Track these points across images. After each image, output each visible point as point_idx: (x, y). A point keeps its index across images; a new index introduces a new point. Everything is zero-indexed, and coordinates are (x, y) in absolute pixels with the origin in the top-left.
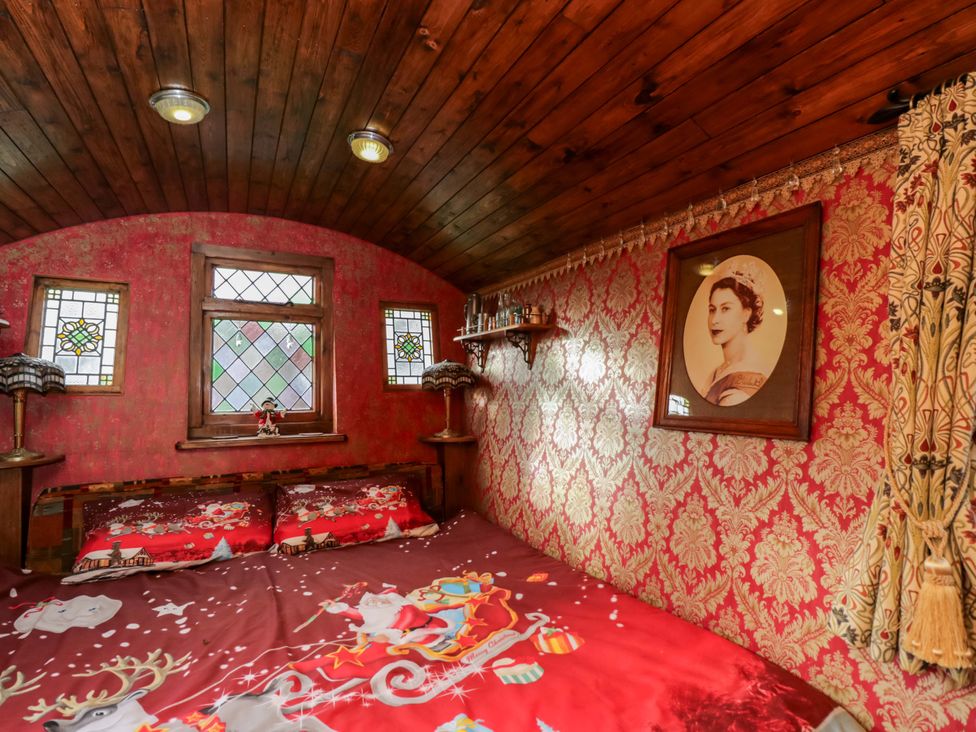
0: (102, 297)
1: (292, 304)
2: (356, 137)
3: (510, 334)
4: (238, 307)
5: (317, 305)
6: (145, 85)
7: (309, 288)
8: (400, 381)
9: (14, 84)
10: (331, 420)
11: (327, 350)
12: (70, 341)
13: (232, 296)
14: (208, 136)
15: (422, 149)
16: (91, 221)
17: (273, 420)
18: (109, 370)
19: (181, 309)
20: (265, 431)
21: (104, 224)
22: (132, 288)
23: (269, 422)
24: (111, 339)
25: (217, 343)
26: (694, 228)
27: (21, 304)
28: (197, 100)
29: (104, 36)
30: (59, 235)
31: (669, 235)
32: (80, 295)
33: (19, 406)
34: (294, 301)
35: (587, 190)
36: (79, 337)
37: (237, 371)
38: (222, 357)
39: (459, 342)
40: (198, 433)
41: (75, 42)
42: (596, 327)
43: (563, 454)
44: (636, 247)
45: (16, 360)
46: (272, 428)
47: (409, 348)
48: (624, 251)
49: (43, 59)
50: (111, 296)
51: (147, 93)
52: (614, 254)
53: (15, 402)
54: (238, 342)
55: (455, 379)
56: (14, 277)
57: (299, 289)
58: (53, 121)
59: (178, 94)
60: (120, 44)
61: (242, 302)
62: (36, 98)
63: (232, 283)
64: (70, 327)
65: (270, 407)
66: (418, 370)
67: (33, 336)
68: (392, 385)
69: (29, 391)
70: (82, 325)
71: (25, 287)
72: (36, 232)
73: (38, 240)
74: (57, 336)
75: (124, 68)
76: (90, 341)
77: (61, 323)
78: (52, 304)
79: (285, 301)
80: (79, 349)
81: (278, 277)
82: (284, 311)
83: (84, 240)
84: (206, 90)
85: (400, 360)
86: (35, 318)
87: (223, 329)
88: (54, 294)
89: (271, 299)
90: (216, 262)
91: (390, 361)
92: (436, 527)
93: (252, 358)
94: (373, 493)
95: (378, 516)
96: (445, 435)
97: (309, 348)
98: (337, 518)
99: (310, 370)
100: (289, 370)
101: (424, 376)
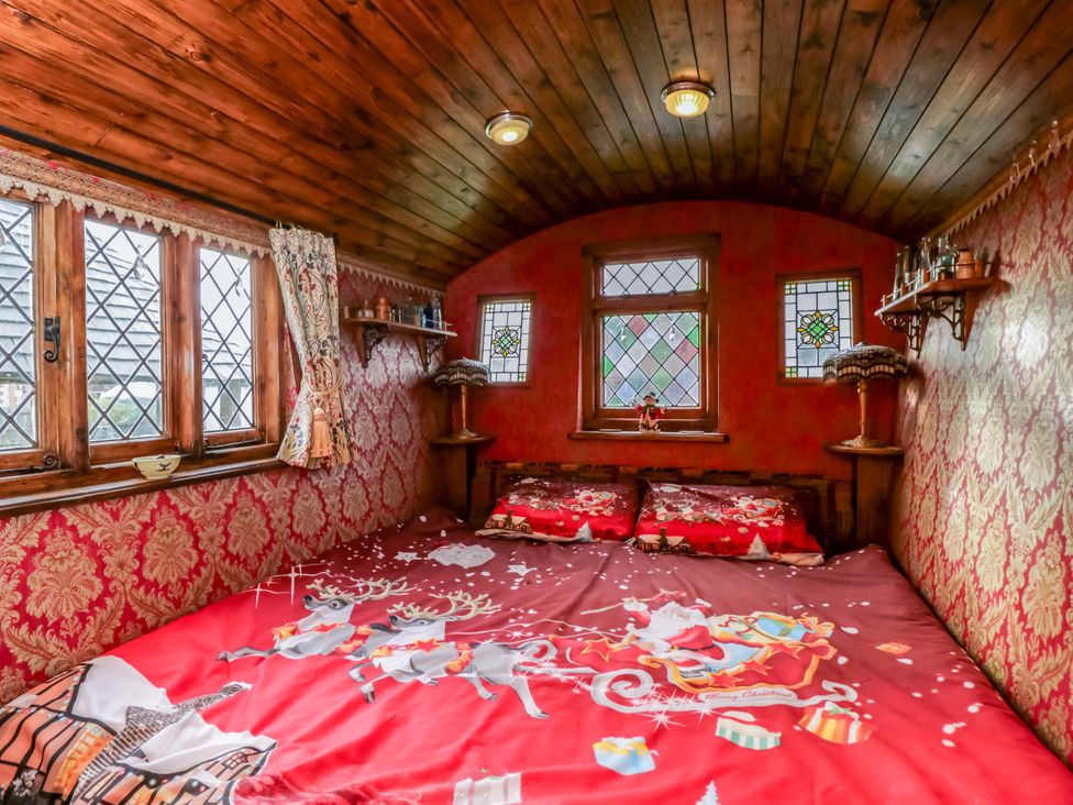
0: (519, 306)
1: (676, 292)
4: (623, 302)
5: (703, 290)
7: (695, 273)
8: (802, 374)
10: (716, 419)
11: (713, 339)
12: (500, 345)
13: (620, 292)
16: (509, 244)
17: (653, 418)
18: (524, 368)
19: (575, 310)
20: (646, 426)
21: (519, 244)
22: (540, 296)
23: (649, 417)
24: (525, 342)
25: (607, 339)
27: (470, 318)
30: (491, 260)
32: (505, 307)
33: (463, 396)
34: (678, 289)
36: (505, 340)
37: (625, 367)
38: (610, 353)
39: (878, 317)
40: (589, 424)
46: (652, 423)
47: (818, 331)
50: (525, 305)
54: (625, 338)
57: (683, 273)
61: (630, 297)
63: (618, 279)
64: (500, 334)
65: (651, 403)
66: (825, 356)
67: (478, 343)
68: (789, 379)
70: (507, 332)
71: (472, 305)
72: (476, 262)
73: (479, 267)
74: (492, 342)
76: (512, 345)
77: (494, 332)
78: (489, 316)
79: (669, 290)
80: (505, 352)
81: (662, 265)
82: (668, 301)
83: (505, 261)
85: (804, 346)
86: (478, 330)
87: (613, 325)
88: (490, 308)
89: (657, 290)
90: (603, 260)
91: (790, 349)
92: (819, 558)
93: (639, 352)
94: (743, 504)
95: (742, 530)
96: (857, 444)
97: (696, 338)
98: (695, 524)
99: (696, 363)
100: (674, 364)
101: (825, 366)
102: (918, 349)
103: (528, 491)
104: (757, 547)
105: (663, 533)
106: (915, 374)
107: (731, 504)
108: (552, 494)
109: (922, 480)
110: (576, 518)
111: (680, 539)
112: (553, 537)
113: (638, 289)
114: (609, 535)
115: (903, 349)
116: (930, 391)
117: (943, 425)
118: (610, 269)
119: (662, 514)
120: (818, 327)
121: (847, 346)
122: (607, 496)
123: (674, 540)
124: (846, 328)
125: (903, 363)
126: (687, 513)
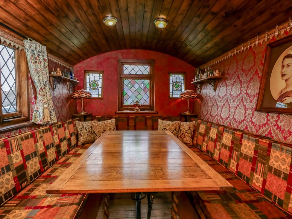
0: (98, 75)
1: (143, 74)
2: (157, 21)
3: (208, 80)
4: (129, 76)
5: (150, 74)
6: (101, 17)
7: (148, 69)
8: (174, 96)
9: (73, 22)
10: (154, 107)
11: (153, 87)
12: (92, 86)
13: (128, 73)
14: (118, 28)
15: (177, 21)
16: (95, 55)
18: (100, 93)
19: (116, 77)
20: (137, 110)
21: (98, 56)
22: (105, 72)
23: (137, 107)
24: (100, 85)
25: (125, 86)
26: (278, 35)
27: (82, 77)
28: (114, 18)
29: (90, 5)
30: (89, 60)
31: (268, 39)
32: (94, 75)
33: (82, 101)
34: (144, 73)
35: (235, 26)
36: (94, 85)
37: (130, 93)
38: (125, 89)
39: (192, 84)
40: (120, 109)
41: (84, 9)
42: (238, 76)
43: (224, 120)
44: (255, 45)
45: (81, 91)
46: (138, 109)
47: (177, 86)
48: (250, 47)
49: (78, 15)
50: (100, 74)
51: (102, 19)
52: (247, 49)
53: (82, 100)
54: (129, 85)
55: (190, 95)
56: (80, 71)
57: (145, 69)
58: (83, 30)
59: (109, 18)
60: (94, 7)
61: (130, 74)
62: (79, 25)
63: (128, 69)
64: (92, 83)
65: (138, 103)
66: (179, 92)
67: (85, 85)
69: (83, 98)
70: (94, 82)
71: (83, 73)
72: (84, 59)
74: (89, 85)
75: (96, 13)
76: (96, 86)
77: (90, 82)
78: (88, 77)
79: (141, 73)
80: (94, 88)
81: (139, 66)
82: (142, 76)
83: (93, 61)
84: (116, 15)
85: (174, 90)
86: (85, 81)
87: (126, 82)
88: (89, 75)
89: (138, 73)
90: (124, 63)
91: (171, 90)
93: (133, 89)
96: (187, 113)
97: (148, 87)
99: (148, 93)
100: (142, 93)
101: (180, 95)
102: (200, 91)
113: (133, 72)
118: (125, 66)
121: (183, 90)
124: (183, 86)
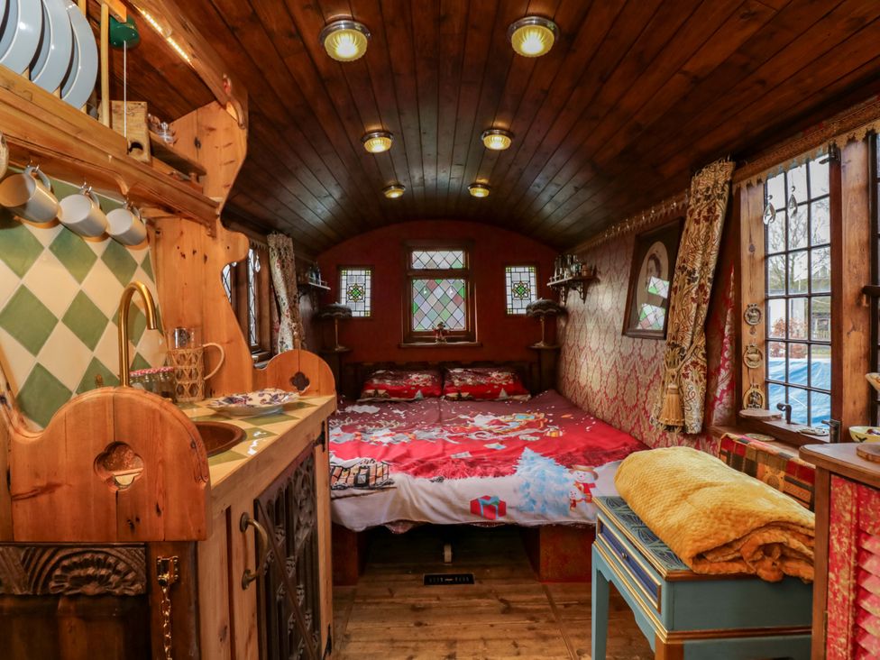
0: (364, 272)
1: (452, 268)
3: (571, 282)
4: (424, 273)
5: (466, 268)
7: (462, 259)
8: (515, 312)
10: (475, 335)
11: (472, 293)
12: (352, 295)
13: (422, 267)
17: (443, 335)
18: (368, 309)
20: (439, 340)
22: (376, 267)
23: (441, 335)
24: (368, 293)
25: (415, 293)
32: (355, 273)
36: (356, 293)
37: (425, 308)
38: (417, 300)
40: (408, 340)
45: (334, 305)
46: (443, 338)
50: (367, 271)
54: (425, 292)
55: (546, 310)
57: (456, 259)
61: (427, 270)
63: (422, 259)
64: (352, 289)
65: (442, 327)
66: (526, 303)
67: (338, 294)
68: (509, 314)
70: (356, 287)
71: (334, 271)
74: (347, 293)
76: (360, 295)
77: (348, 287)
78: (344, 278)
79: (448, 267)
80: (355, 299)
81: (444, 253)
82: (449, 273)
85: (515, 298)
87: (418, 284)
88: (345, 273)
89: (441, 267)
90: (413, 249)
91: (509, 299)
92: (529, 396)
93: (432, 300)
94: (494, 375)
95: (496, 387)
96: (541, 344)
97: (462, 293)
98: (473, 386)
99: (463, 306)
100: (452, 306)
101: (527, 308)
102: (565, 301)
103: (382, 377)
104: (503, 394)
105: (459, 392)
106: (565, 313)
107: (489, 376)
108: (395, 378)
109: (569, 358)
110: (413, 388)
111: (467, 394)
112: (403, 399)
113: (432, 266)
114: (432, 395)
115: (558, 301)
116: (571, 320)
117: (577, 334)
118: (416, 254)
119: (457, 382)
120: (521, 290)
121: (534, 300)
122: (426, 376)
123: (465, 395)
124: (533, 290)
125: (559, 307)
126: (469, 381)
